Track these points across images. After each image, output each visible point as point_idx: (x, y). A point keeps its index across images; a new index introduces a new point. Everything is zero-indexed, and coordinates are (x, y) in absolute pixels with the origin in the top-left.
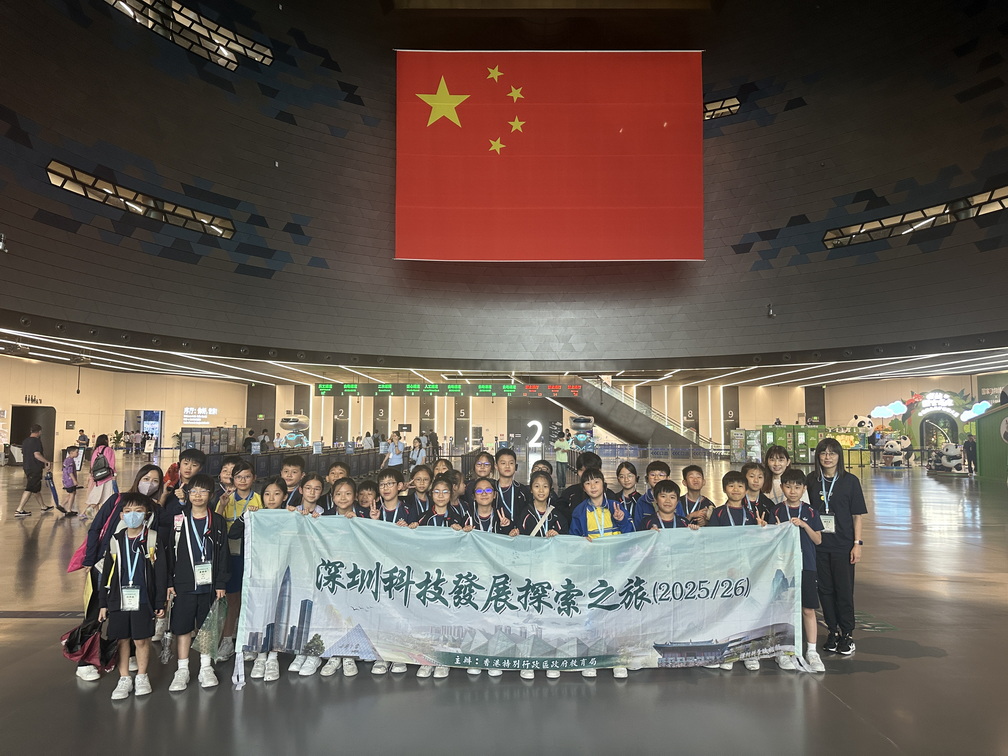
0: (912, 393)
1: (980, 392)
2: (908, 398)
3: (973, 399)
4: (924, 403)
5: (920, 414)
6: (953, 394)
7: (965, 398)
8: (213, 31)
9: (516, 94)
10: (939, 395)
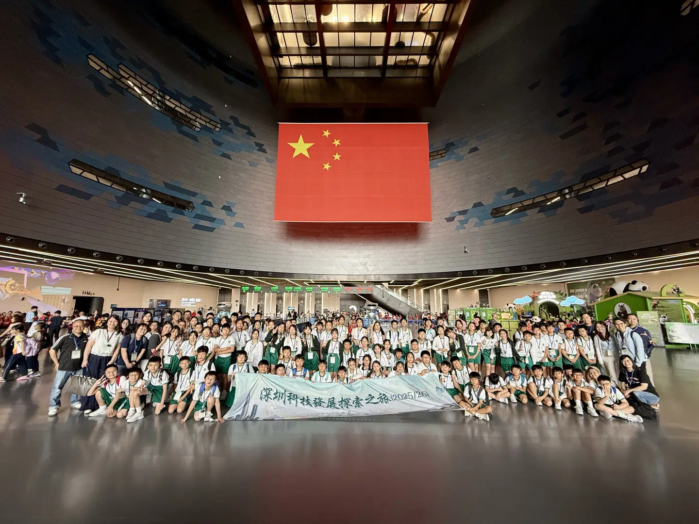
0: (534, 292)
1: (569, 292)
2: (532, 294)
3: (566, 295)
4: (540, 297)
5: (538, 302)
6: (556, 293)
7: (562, 294)
8: (188, 112)
9: (337, 143)
10: (548, 293)
